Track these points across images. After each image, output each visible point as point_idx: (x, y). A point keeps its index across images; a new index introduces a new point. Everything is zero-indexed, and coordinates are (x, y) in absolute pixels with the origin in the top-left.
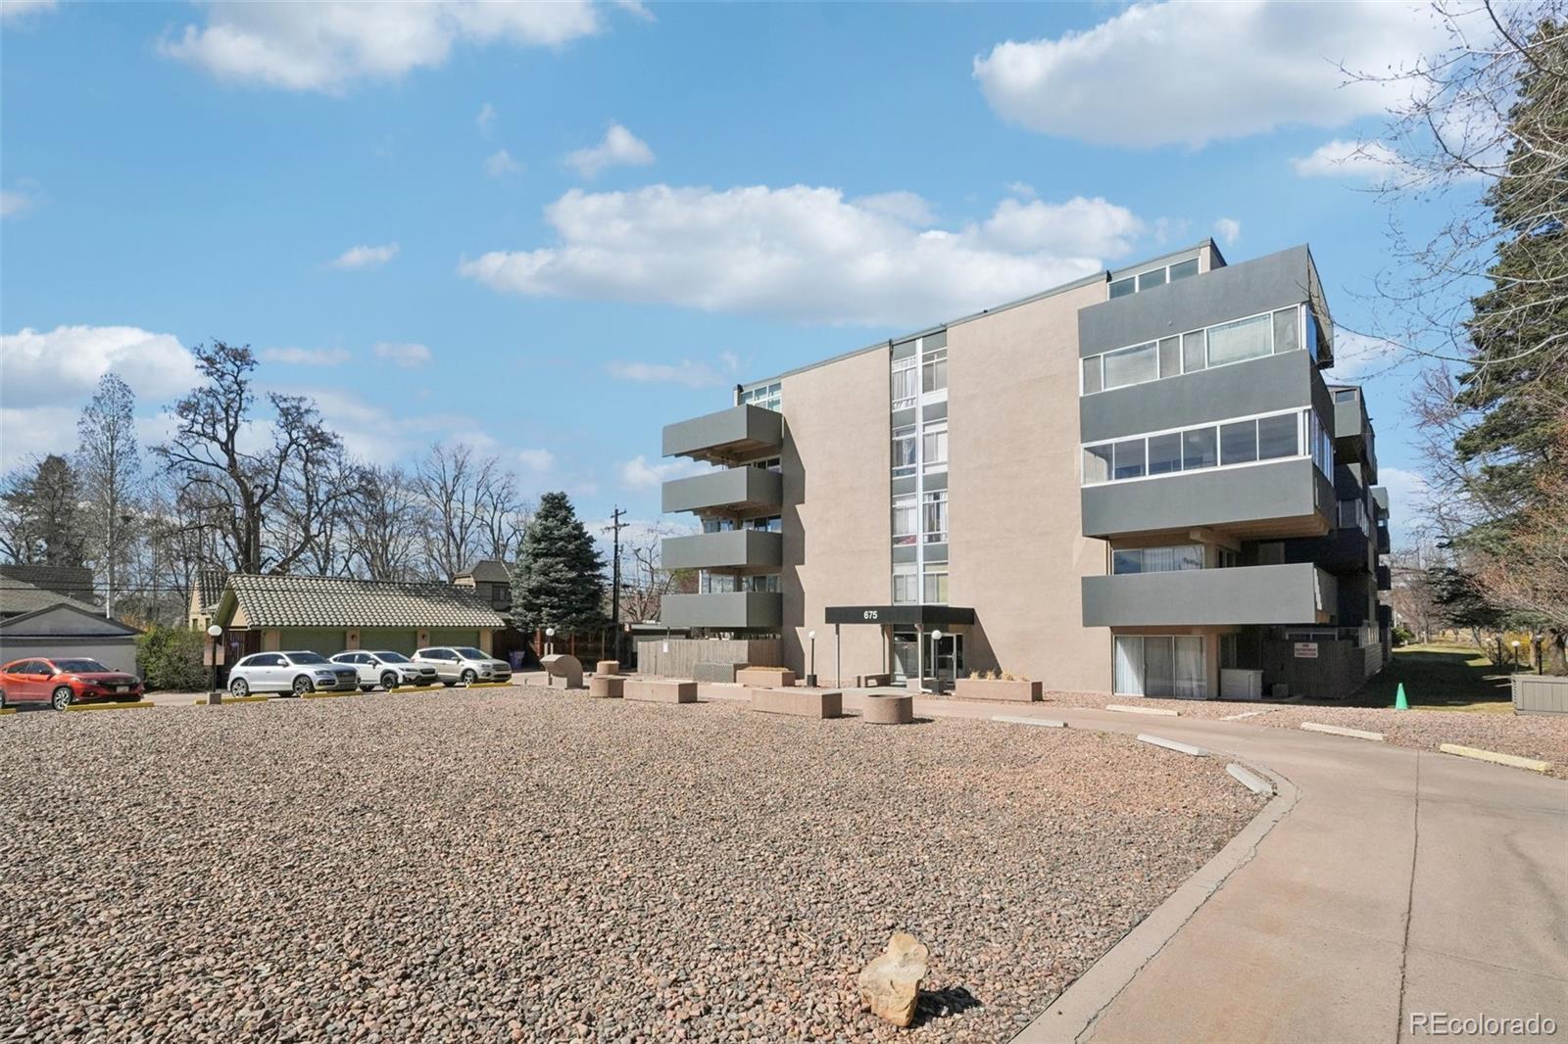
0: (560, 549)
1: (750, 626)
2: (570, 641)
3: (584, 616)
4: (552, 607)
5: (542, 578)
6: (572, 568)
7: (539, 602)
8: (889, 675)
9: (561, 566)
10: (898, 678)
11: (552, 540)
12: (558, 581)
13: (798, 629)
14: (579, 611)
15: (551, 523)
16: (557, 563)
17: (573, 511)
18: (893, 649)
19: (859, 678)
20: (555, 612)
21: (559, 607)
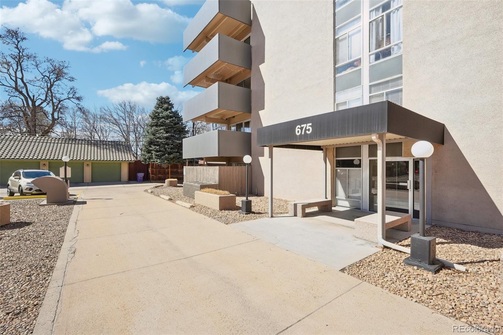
0: (162, 123)
1: (221, 155)
2: (168, 168)
3: (172, 156)
4: (157, 151)
5: (152, 137)
6: (167, 132)
7: (151, 148)
8: (331, 201)
9: (161, 131)
10: (340, 203)
11: (159, 118)
12: (159, 138)
13: (260, 158)
14: (170, 154)
15: (160, 110)
16: (161, 130)
17: (173, 105)
18: (335, 176)
19: (295, 205)
20: (158, 154)
21: (160, 151)
